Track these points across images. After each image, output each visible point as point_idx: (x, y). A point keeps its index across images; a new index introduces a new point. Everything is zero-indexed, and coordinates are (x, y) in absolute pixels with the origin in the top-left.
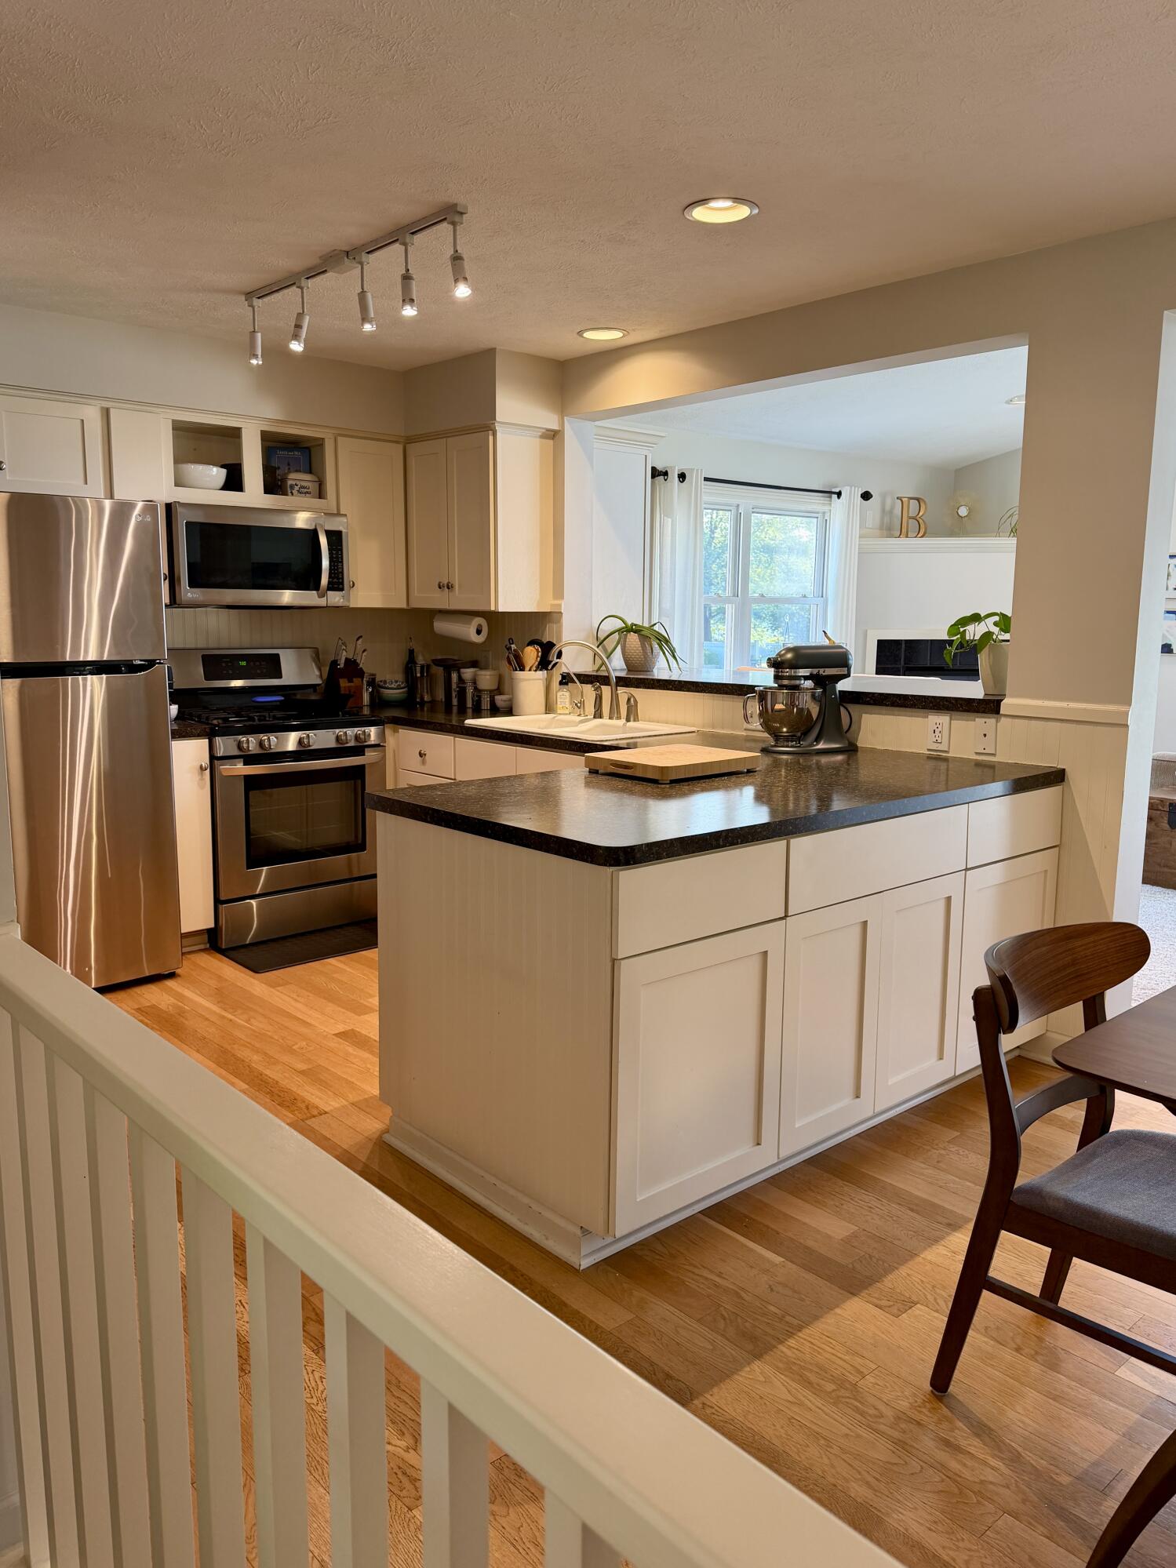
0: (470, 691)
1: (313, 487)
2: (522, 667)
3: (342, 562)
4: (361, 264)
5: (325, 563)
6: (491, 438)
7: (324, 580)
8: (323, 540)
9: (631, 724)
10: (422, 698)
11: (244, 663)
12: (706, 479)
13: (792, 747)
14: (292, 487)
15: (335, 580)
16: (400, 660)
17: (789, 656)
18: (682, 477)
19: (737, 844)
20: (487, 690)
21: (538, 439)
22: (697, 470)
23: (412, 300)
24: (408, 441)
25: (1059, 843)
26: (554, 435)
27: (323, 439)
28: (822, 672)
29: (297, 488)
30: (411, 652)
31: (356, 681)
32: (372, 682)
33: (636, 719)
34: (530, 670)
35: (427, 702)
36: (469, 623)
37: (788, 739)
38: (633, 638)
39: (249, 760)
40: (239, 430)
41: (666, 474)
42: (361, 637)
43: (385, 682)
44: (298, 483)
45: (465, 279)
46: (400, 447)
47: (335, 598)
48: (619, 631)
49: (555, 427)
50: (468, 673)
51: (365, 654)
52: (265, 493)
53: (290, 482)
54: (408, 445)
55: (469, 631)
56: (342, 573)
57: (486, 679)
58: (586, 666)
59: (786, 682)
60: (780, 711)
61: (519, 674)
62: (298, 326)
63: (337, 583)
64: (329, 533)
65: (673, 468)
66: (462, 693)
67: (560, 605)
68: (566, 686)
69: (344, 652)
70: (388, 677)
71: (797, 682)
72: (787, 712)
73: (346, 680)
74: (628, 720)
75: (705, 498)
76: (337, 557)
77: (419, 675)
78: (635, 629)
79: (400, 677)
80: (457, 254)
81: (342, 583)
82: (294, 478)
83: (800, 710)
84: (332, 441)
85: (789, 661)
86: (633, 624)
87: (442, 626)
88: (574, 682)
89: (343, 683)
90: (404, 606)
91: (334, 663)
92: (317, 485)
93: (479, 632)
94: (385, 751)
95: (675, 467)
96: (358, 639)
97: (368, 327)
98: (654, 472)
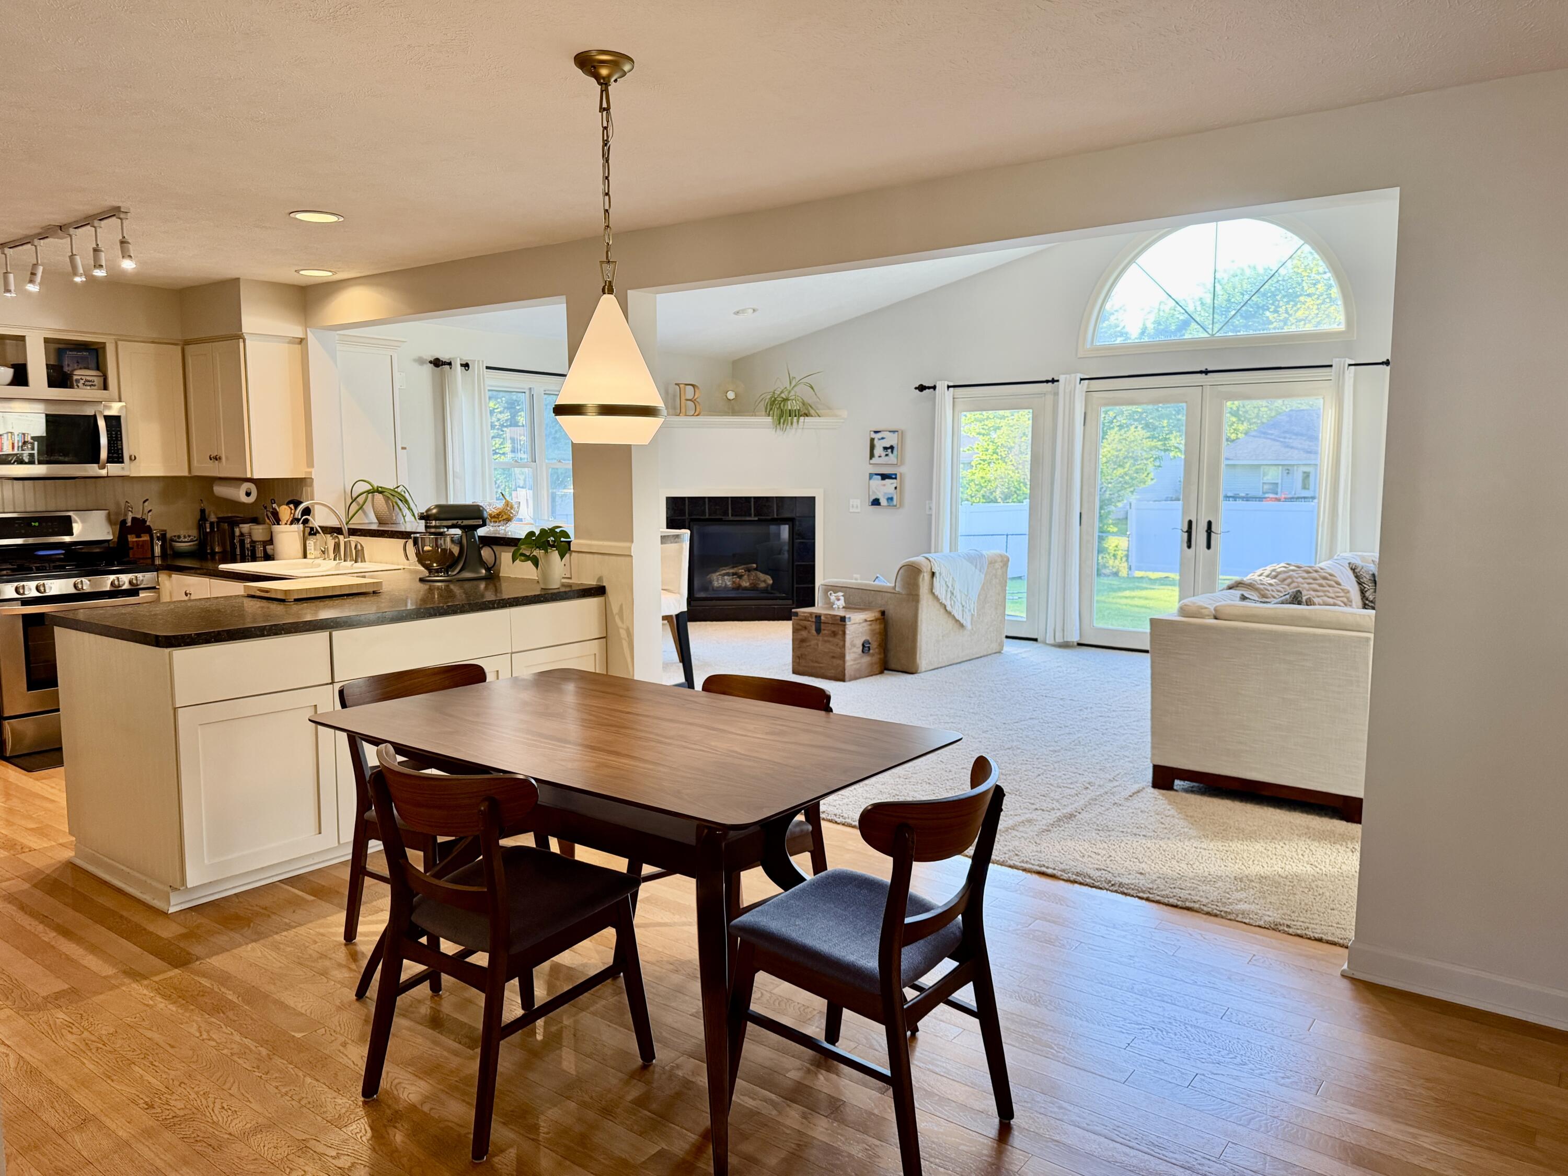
0: (248, 541)
1: (98, 381)
2: (278, 521)
3: (121, 440)
4: (70, 236)
5: (104, 440)
6: (241, 345)
7: (104, 454)
8: (102, 424)
9: (359, 564)
10: (212, 549)
11: (37, 524)
12: (488, 368)
13: (441, 576)
14: (77, 381)
15: (115, 455)
16: (192, 518)
17: (434, 511)
18: (466, 366)
19: (281, 634)
20: (260, 541)
21: (287, 345)
22: (478, 361)
23: (101, 266)
24: (187, 343)
25: (605, 635)
26: (301, 341)
27: (105, 343)
28: (466, 522)
29: (82, 382)
30: (203, 511)
31: (145, 538)
32: (163, 537)
33: (363, 560)
34: (286, 524)
35: (217, 553)
36: (239, 487)
37: (437, 571)
38: (379, 497)
39: (26, 602)
40: (24, 337)
41: (450, 364)
42: (147, 500)
43: (179, 537)
44: (83, 377)
45: (130, 256)
46: (179, 348)
47: (113, 469)
48: (368, 492)
49: (300, 335)
50: (245, 528)
51: (150, 514)
52: (50, 386)
53: (75, 377)
54: (186, 347)
55: (240, 494)
56: (122, 449)
57: (258, 532)
58: (333, 522)
59: (433, 530)
60: (429, 551)
61: (276, 528)
62: (33, 274)
63: (116, 456)
64: (107, 418)
65: (455, 359)
66: (242, 542)
67: (311, 473)
68: (314, 537)
69: (130, 513)
70: (182, 533)
71: (442, 530)
72: (435, 551)
73: (133, 536)
74: (356, 562)
75: (488, 382)
76: (117, 437)
77: (208, 530)
78: (379, 491)
79: (194, 533)
80: (124, 240)
81: (122, 457)
82: (79, 374)
83: (444, 550)
84: (114, 345)
85: (434, 515)
86: (378, 487)
87: (221, 490)
88: (319, 533)
89: (132, 538)
90: (186, 474)
91: (124, 522)
92: (102, 379)
93: (248, 494)
94: (159, 593)
95: (456, 358)
96: (144, 502)
97: (78, 279)
98: (437, 363)
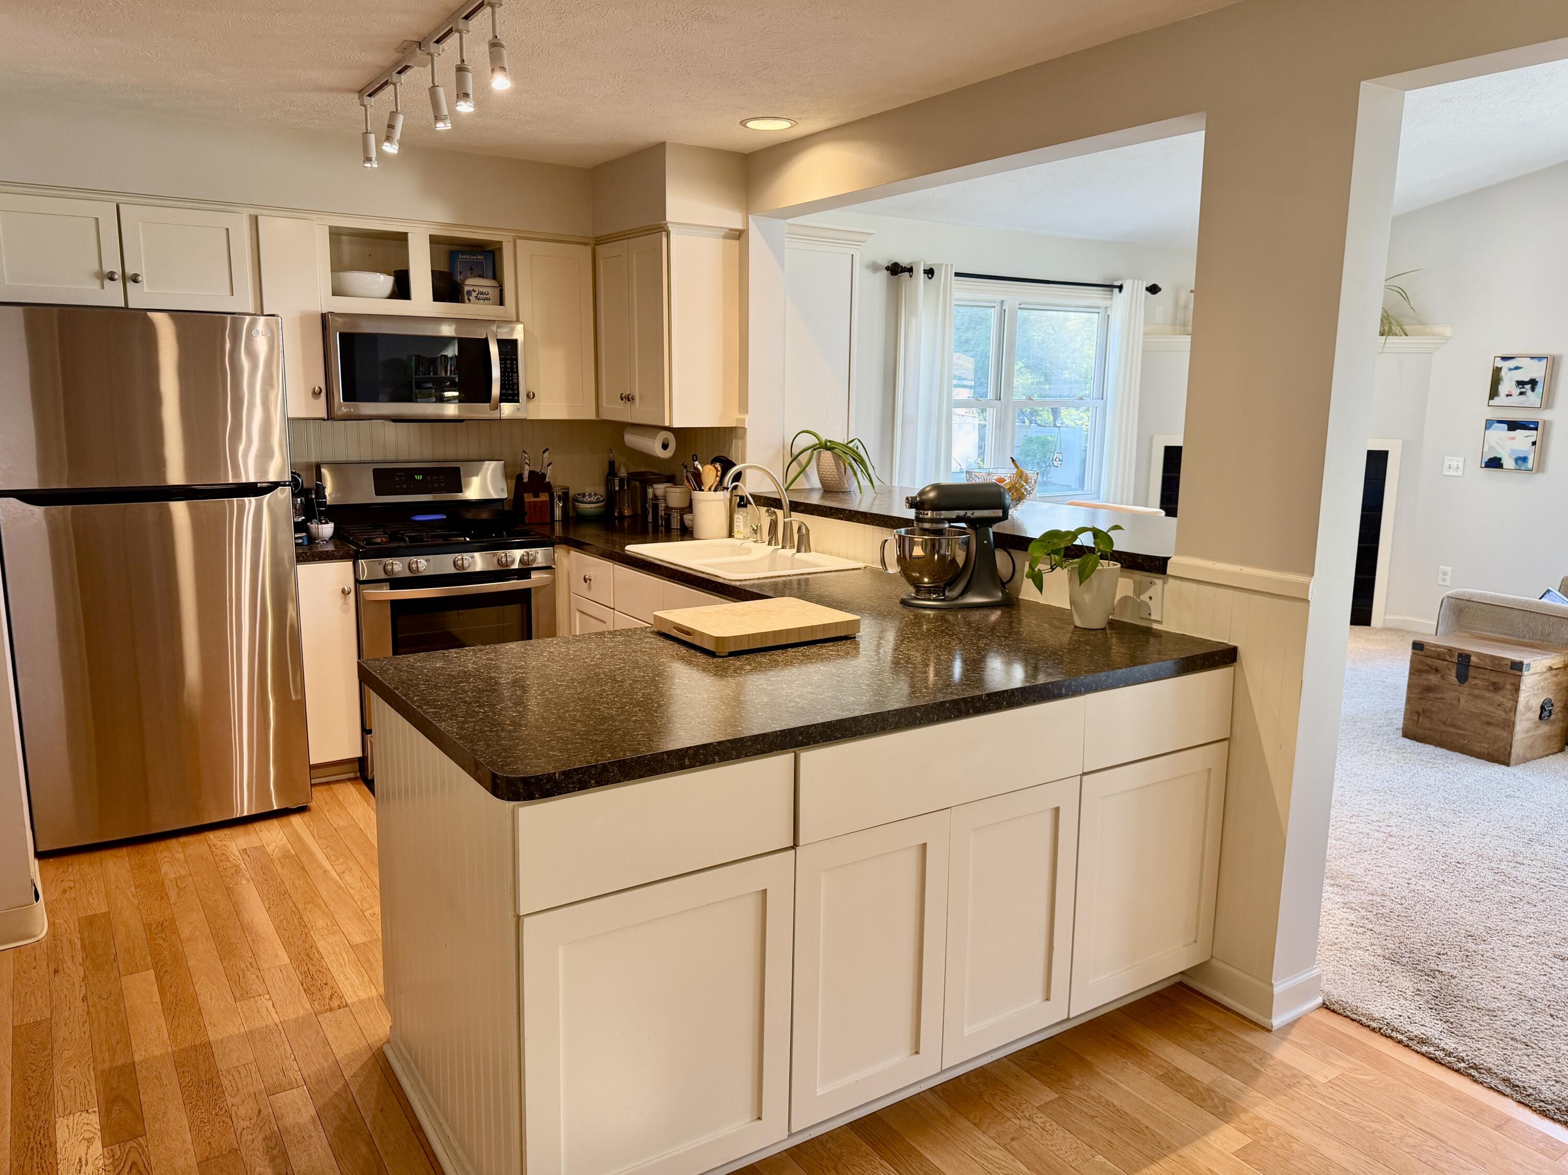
0: (662, 506)
1: (493, 293)
2: (699, 486)
3: (517, 372)
4: (432, 55)
5: (496, 373)
6: (664, 240)
7: (496, 390)
8: (494, 350)
9: (802, 555)
10: (621, 513)
11: (420, 477)
12: (957, 274)
13: (935, 600)
14: (469, 293)
15: (510, 391)
16: (600, 471)
17: (932, 495)
18: (930, 272)
20: (677, 509)
21: (721, 240)
22: (947, 265)
24: (599, 241)
25: (1228, 736)
26: (739, 235)
27: (501, 242)
29: (474, 294)
30: (612, 464)
31: (544, 497)
32: (565, 497)
33: (808, 549)
34: (710, 489)
35: (627, 517)
36: (654, 437)
37: (929, 591)
38: (827, 456)
39: (397, 583)
40: (406, 234)
41: (910, 270)
42: (547, 450)
43: (584, 495)
44: (475, 288)
45: (503, 69)
46: (589, 249)
47: (507, 409)
48: (814, 448)
49: (739, 226)
50: (660, 489)
51: (550, 467)
52: (435, 299)
53: (466, 288)
54: (597, 247)
55: (654, 446)
56: (518, 384)
57: (674, 496)
58: (767, 488)
59: (927, 525)
60: (919, 558)
61: (697, 495)
62: (391, 127)
63: (510, 393)
64: (501, 343)
65: (918, 263)
66: (655, 507)
67: (744, 420)
68: (744, 509)
69: (527, 467)
70: (588, 490)
71: (940, 526)
72: (927, 559)
73: (531, 495)
74: (799, 551)
75: (956, 294)
76: (512, 368)
77: (617, 488)
78: (828, 446)
79: (601, 490)
80: (495, 41)
81: (518, 395)
82: (472, 283)
83: (942, 558)
84: (511, 245)
85: (931, 501)
86: (826, 441)
87: (633, 440)
88: (751, 504)
89: (528, 498)
90: (592, 416)
91: (520, 477)
92: (498, 290)
93: (665, 446)
94: (554, 574)
95: (920, 262)
96: (544, 452)
97: (441, 126)
98: (895, 269)
